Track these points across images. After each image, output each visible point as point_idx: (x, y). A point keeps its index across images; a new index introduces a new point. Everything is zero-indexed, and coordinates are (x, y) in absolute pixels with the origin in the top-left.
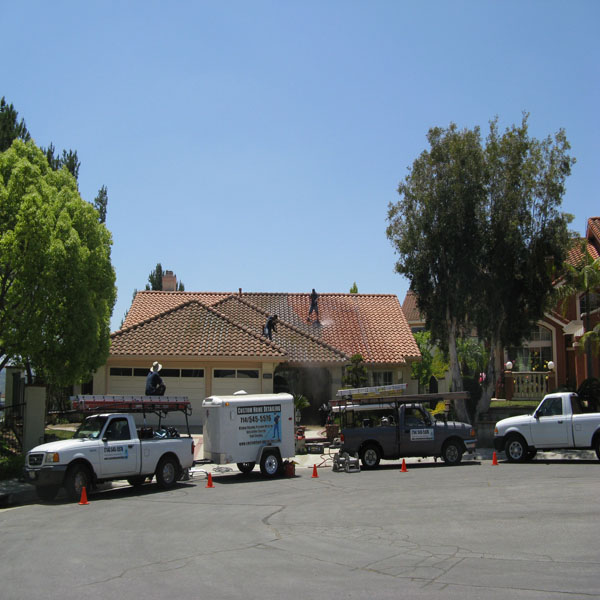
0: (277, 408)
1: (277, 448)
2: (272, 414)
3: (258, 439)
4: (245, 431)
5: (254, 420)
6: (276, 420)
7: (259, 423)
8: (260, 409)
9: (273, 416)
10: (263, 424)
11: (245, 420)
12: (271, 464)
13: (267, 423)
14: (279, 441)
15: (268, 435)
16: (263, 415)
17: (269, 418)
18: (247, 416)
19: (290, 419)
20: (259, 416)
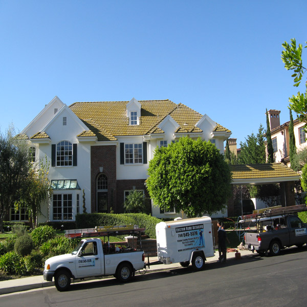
0: (201, 226)
1: (202, 251)
2: (198, 231)
3: (190, 247)
4: (181, 242)
5: (187, 235)
6: (201, 234)
7: (190, 237)
8: (190, 228)
9: (199, 232)
10: (193, 237)
11: (181, 236)
12: (198, 262)
13: (195, 236)
14: (204, 247)
15: (196, 244)
16: (192, 231)
17: (196, 233)
18: (182, 233)
19: (210, 232)
20: (189, 232)
